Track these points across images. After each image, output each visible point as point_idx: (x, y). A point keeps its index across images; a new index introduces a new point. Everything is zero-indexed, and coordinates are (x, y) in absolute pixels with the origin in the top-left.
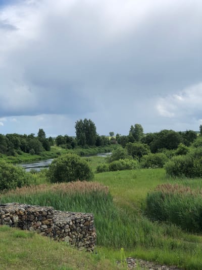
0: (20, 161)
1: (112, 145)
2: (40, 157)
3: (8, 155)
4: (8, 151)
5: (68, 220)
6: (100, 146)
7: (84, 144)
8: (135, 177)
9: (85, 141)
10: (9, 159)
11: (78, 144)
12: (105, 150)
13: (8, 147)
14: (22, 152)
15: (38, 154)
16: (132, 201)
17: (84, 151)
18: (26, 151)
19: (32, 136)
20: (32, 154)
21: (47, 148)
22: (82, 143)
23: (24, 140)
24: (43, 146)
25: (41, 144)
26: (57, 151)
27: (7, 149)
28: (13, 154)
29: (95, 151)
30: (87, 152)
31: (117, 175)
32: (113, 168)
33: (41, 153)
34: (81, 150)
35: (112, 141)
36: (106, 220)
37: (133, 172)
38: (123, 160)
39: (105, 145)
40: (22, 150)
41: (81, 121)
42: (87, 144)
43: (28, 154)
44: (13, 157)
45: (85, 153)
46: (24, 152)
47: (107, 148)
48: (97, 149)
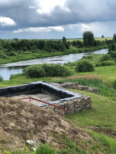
0: (54, 55)
1: (103, 45)
2: (64, 53)
3: (48, 52)
4: (48, 50)
5: (92, 89)
6: (96, 46)
7: (87, 45)
8: (112, 70)
9: (88, 43)
10: (49, 54)
11: (84, 45)
12: (99, 48)
13: (48, 48)
14: (55, 50)
15: (63, 51)
16: (110, 82)
17: (88, 49)
18: (57, 50)
19: (60, 41)
20: (60, 51)
21: (68, 48)
22: (86, 45)
23: (56, 44)
24: (66, 47)
25: (64, 46)
26: (73, 49)
27: (47, 48)
28: (51, 52)
29: (93, 49)
30: (89, 50)
31: (104, 68)
32: (103, 65)
33: (65, 51)
34: (86, 48)
35: (103, 43)
36: (100, 89)
37: (112, 67)
38: (108, 61)
39: (99, 45)
40: (55, 49)
41: (86, 32)
42: (89, 45)
43: (58, 51)
44: (51, 53)
45: (88, 50)
46: (56, 50)
47: (100, 47)
48: (94, 47)
